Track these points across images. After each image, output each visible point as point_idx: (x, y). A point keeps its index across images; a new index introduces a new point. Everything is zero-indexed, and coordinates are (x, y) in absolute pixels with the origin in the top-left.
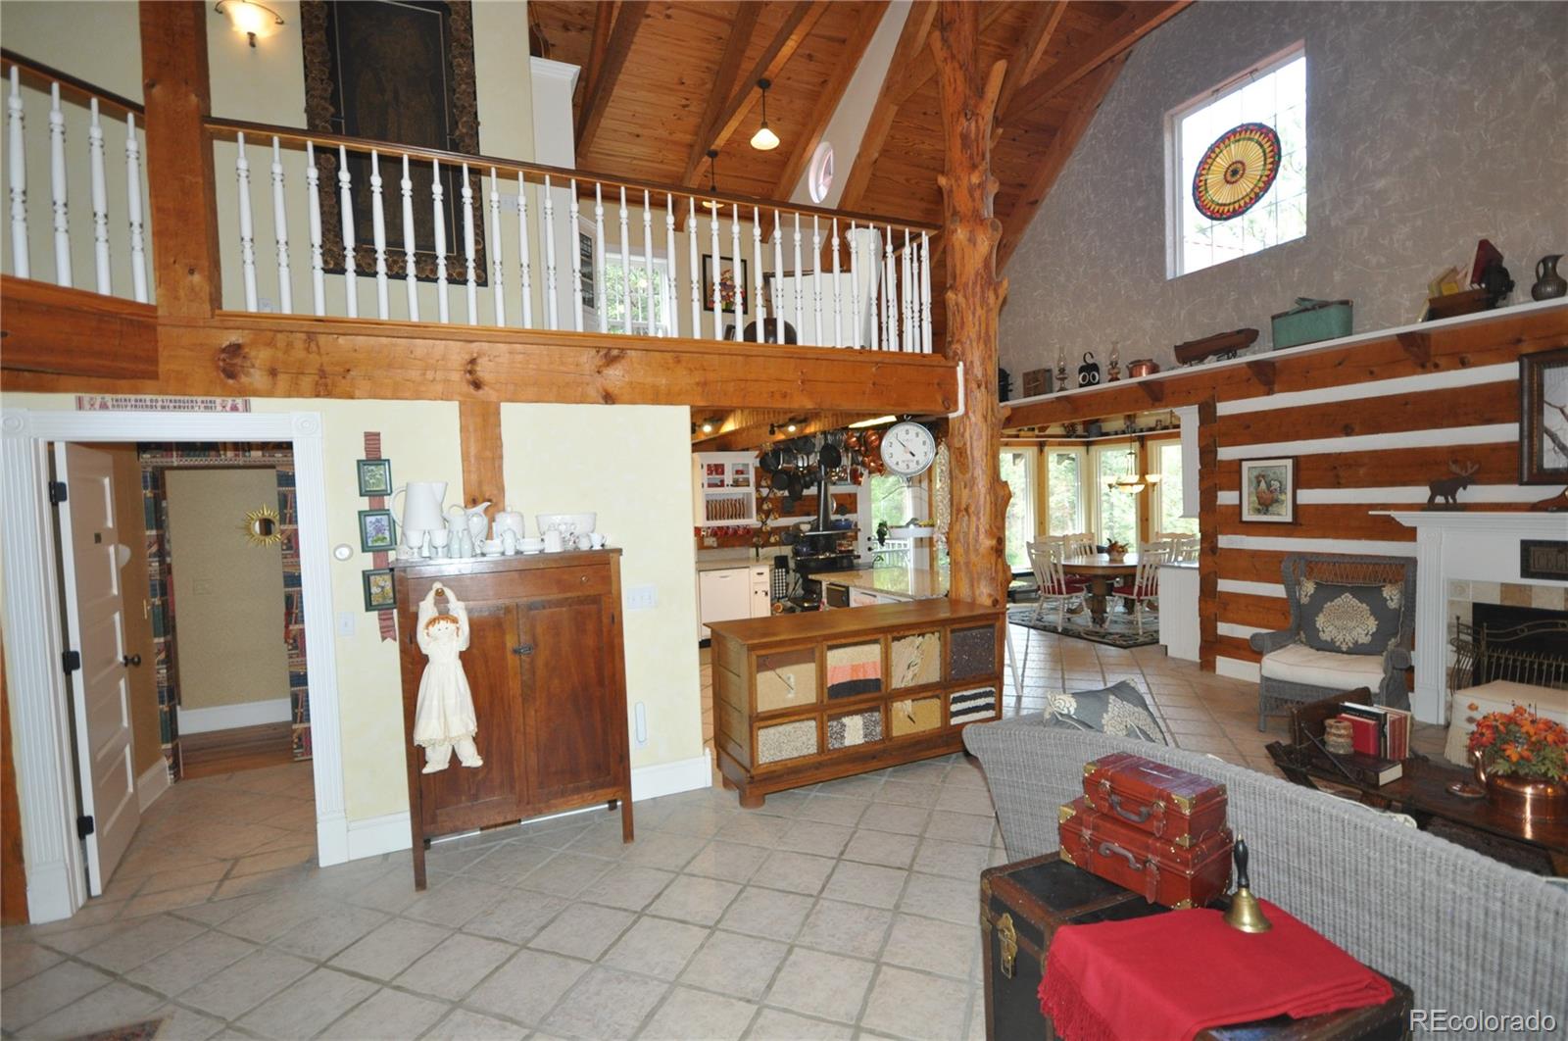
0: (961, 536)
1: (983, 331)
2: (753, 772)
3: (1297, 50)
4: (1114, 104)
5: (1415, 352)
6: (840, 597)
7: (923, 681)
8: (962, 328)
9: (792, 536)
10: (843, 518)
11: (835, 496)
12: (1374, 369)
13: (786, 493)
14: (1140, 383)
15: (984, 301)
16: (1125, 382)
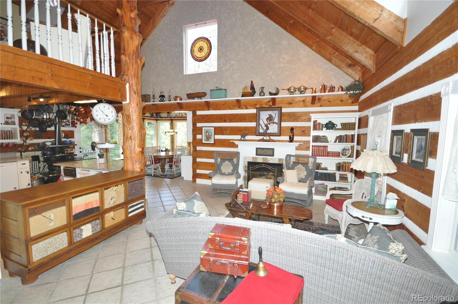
0: (128, 147)
1: (136, 74)
2: (30, 267)
3: (215, 22)
4: (169, 17)
5: (238, 104)
6: (71, 172)
7: (118, 203)
8: (128, 70)
9: (42, 147)
10: (68, 140)
11: (64, 131)
12: (231, 107)
13: (38, 129)
14: (177, 103)
15: (136, 62)
16: (173, 102)
